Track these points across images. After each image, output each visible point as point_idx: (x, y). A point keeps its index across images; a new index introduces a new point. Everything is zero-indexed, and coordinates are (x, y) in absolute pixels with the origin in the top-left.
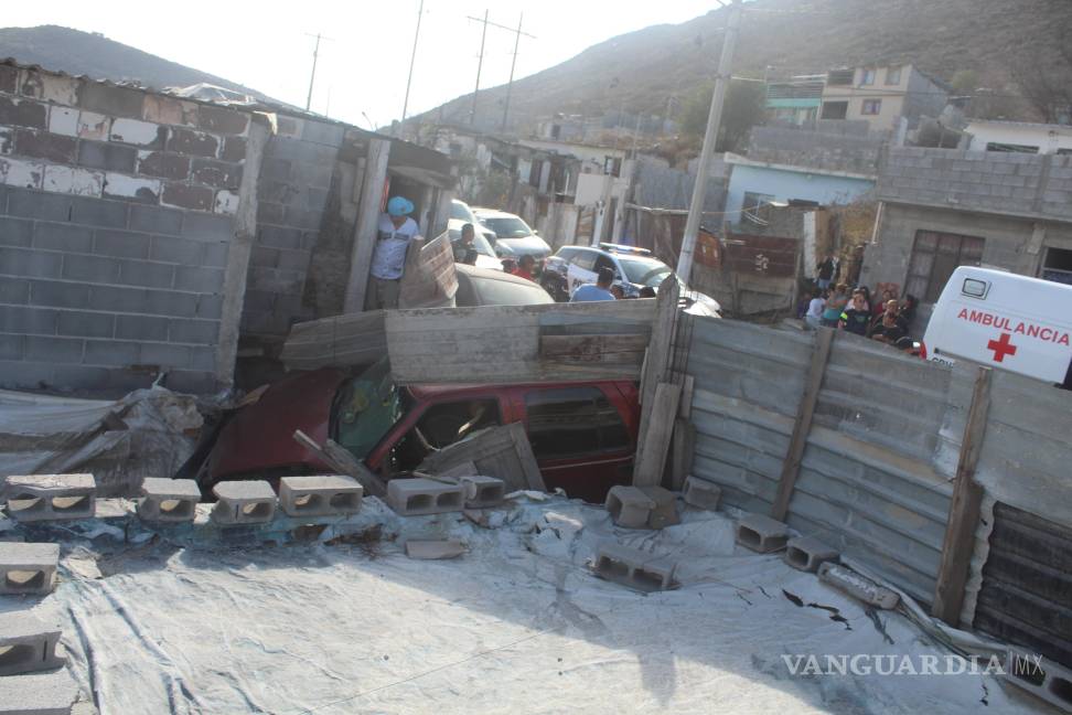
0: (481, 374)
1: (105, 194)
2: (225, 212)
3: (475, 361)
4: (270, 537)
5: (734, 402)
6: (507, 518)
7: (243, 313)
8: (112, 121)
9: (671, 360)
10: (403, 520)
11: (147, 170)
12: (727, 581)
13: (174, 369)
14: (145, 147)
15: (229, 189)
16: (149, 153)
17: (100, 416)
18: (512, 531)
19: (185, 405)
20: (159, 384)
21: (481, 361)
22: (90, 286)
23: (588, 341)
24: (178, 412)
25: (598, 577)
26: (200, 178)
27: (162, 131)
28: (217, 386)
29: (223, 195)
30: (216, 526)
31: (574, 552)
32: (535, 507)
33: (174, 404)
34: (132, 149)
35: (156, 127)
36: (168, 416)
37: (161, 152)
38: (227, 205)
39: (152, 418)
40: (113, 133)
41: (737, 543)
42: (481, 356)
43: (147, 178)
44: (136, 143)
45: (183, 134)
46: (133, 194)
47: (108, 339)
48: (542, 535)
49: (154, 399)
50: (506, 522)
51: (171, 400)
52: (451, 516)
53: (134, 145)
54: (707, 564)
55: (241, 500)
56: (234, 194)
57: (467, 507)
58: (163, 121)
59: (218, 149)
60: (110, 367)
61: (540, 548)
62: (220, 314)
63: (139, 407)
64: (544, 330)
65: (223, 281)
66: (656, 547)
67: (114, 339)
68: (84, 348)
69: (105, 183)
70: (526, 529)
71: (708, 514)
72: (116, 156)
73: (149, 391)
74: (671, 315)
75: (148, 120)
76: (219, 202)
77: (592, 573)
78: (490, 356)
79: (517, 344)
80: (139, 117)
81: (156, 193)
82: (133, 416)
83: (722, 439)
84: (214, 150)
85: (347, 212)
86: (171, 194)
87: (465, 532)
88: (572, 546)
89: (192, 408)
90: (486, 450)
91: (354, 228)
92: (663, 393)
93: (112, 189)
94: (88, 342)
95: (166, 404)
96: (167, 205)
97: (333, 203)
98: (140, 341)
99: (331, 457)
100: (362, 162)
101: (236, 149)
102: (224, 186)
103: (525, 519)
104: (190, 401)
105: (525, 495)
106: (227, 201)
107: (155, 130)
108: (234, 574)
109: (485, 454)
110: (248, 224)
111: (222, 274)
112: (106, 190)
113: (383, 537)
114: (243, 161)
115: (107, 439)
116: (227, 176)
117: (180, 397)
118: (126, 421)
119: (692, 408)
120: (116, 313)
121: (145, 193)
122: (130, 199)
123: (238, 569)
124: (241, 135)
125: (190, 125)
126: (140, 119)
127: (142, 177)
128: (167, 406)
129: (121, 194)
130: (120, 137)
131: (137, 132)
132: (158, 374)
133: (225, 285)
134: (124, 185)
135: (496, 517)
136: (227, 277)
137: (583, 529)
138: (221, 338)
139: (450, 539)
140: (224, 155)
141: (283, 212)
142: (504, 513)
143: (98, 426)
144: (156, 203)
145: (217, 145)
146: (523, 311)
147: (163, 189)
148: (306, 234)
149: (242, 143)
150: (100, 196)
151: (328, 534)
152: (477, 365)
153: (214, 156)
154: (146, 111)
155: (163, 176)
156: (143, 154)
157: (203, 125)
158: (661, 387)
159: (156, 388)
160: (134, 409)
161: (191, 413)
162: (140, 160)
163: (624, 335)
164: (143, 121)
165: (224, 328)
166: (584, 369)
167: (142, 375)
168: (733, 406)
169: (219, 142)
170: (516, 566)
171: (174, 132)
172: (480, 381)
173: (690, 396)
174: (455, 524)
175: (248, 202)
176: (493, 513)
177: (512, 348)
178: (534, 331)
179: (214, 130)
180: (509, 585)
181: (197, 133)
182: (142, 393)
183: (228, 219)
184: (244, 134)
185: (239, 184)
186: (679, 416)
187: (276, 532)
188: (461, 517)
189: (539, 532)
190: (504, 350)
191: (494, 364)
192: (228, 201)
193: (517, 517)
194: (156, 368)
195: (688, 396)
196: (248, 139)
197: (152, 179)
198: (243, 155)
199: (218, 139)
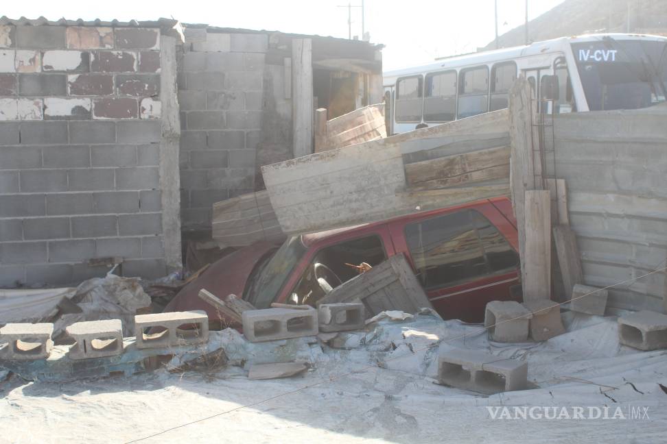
0: (359, 213)
1: (46, 117)
2: (150, 117)
3: (351, 201)
4: (120, 369)
5: (611, 197)
6: (364, 339)
7: (181, 203)
8: (42, 55)
9: (539, 166)
10: (251, 346)
11: (78, 91)
12: (590, 380)
13: (126, 260)
14: (72, 72)
15: (151, 97)
16: (76, 76)
17: (57, 302)
18: (367, 350)
19: (133, 288)
20: (113, 273)
21: (357, 200)
22: (45, 195)
23: (451, 163)
24: (128, 294)
25: (443, 384)
26: (123, 91)
27: (85, 56)
28: (168, 270)
29: (147, 103)
30: (68, 361)
31: (428, 365)
32: (395, 327)
33: (125, 288)
34: (62, 76)
35: (80, 53)
36: (120, 299)
37: (87, 74)
38: (151, 110)
39: (106, 301)
40: (44, 65)
41: (622, 345)
42: (355, 196)
43: (78, 98)
44: (65, 69)
45: (103, 57)
46: (69, 113)
47: (67, 239)
48: (397, 350)
49: (109, 286)
50: (363, 343)
51: (122, 284)
52: (302, 339)
53: (63, 72)
54: (577, 366)
55: (86, 335)
56: (157, 100)
57: (321, 330)
58: (84, 47)
59: (135, 63)
60: (72, 263)
61: (390, 364)
62: (160, 207)
63: (93, 293)
64: (407, 158)
65: (159, 177)
66: (528, 356)
67: (72, 239)
68: (48, 249)
69: (45, 108)
70: (382, 347)
71: (595, 319)
72: (51, 83)
73: (104, 279)
74: (527, 118)
75: (72, 49)
76: (144, 109)
77: (437, 381)
78: (363, 194)
79: (385, 178)
80: (64, 47)
81: (88, 109)
82: (88, 301)
83: (607, 240)
84: (133, 65)
85: (283, 109)
86: (100, 108)
87: (314, 353)
88: (425, 358)
89: (140, 290)
90: (373, 285)
91: (291, 123)
92: (533, 200)
93: (51, 112)
94: (50, 243)
95: (118, 289)
96: (99, 118)
97: (268, 103)
98: (95, 238)
99: (234, 311)
100: (288, 61)
101: (151, 61)
102: (145, 95)
103: (383, 337)
104: (136, 284)
105: (387, 316)
106: (150, 108)
107: (80, 56)
108: (66, 399)
109: (372, 289)
110: (173, 124)
111: (157, 170)
112: (46, 113)
113: (230, 363)
114: (159, 70)
115: (64, 321)
116: (147, 85)
117: (128, 281)
118: (80, 305)
119: (569, 213)
120: (71, 216)
121: (79, 110)
122: (67, 118)
123: (72, 395)
124: (154, 48)
125: (108, 46)
126: (64, 48)
127: (74, 97)
128: (121, 291)
129: (59, 114)
130: (51, 67)
131: (64, 60)
132: (113, 265)
133: (161, 179)
134: (60, 107)
135: (353, 339)
136: (161, 173)
137: (439, 342)
138: (165, 228)
139: (297, 360)
140: (141, 68)
141: (225, 118)
142: (363, 335)
143: (56, 311)
144: (90, 118)
145: (134, 60)
146: (384, 145)
147: (94, 105)
148: (247, 134)
149: (155, 54)
150: (42, 119)
151: (174, 363)
152: (354, 205)
153: (133, 70)
154: (68, 42)
155: (92, 93)
156: (72, 78)
157: (118, 45)
158: (529, 195)
159: (110, 275)
160: (89, 295)
161: (139, 294)
162: (70, 83)
163: (486, 151)
164: (68, 50)
165: (166, 219)
166: (453, 191)
167: (99, 266)
168: (610, 203)
169: (135, 58)
170: (356, 380)
171: (96, 56)
172: (361, 220)
173: (564, 200)
174: (306, 347)
175: (169, 105)
176: (350, 335)
177: (382, 182)
178: (400, 162)
179: (130, 47)
180: (337, 395)
181: (115, 53)
182: (98, 282)
183: (154, 123)
184: (156, 47)
185: (159, 92)
186: (555, 222)
187: (125, 364)
188: (313, 340)
189: (395, 348)
190: (375, 186)
191: (369, 201)
192: (151, 106)
193: (376, 337)
194: (111, 260)
195: (563, 200)
196: (160, 51)
197: (83, 98)
198: (157, 65)
199: (134, 55)
